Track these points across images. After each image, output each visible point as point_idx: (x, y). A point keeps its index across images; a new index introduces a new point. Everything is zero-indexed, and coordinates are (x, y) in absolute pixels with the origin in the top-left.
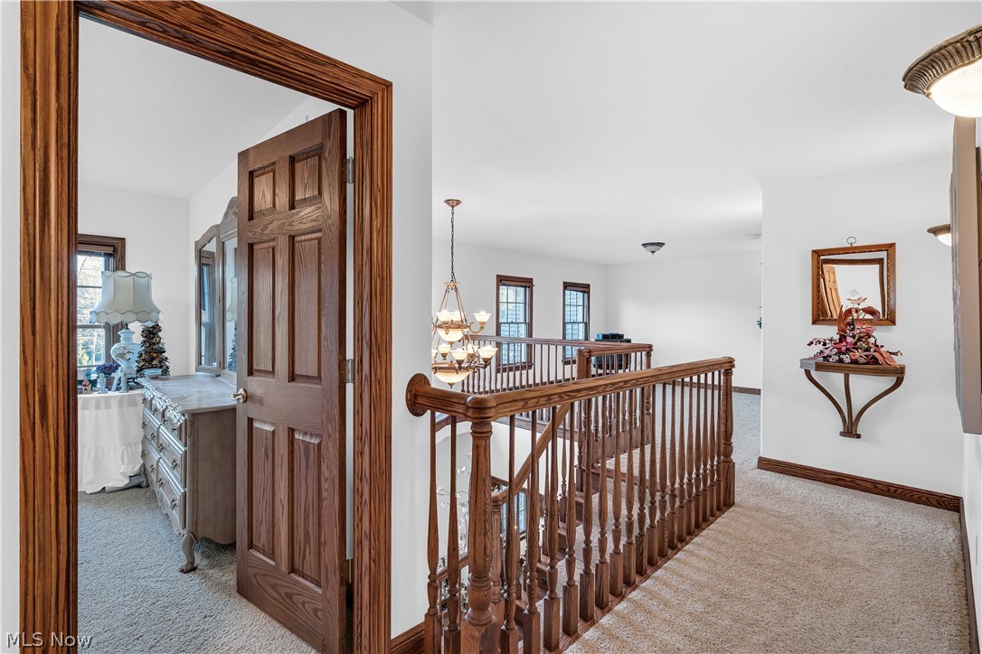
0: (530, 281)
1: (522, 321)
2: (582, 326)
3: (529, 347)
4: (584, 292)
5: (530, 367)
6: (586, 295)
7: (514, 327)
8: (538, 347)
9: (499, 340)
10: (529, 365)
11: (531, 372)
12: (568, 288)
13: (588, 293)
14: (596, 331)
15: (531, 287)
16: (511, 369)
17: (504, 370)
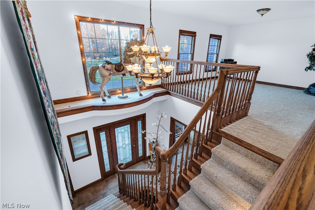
0: (195, 33)
1: (190, 52)
2: (215, 55)
3: (191, 65)
4: (219, 39)
5: (191, 73)
6: (219, 41)
7: (186, 56)
8: (196, 65)
9: (178, 61)
10: (191, 72)
11: (191, 75)
12: (212, 37)
13: (221, 40)
14: (221, 58)
15: (195, 36)
16: (182, 74)
17: (179, 74)
